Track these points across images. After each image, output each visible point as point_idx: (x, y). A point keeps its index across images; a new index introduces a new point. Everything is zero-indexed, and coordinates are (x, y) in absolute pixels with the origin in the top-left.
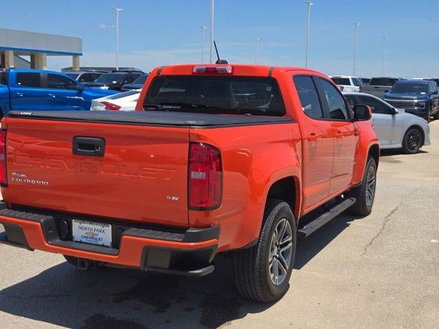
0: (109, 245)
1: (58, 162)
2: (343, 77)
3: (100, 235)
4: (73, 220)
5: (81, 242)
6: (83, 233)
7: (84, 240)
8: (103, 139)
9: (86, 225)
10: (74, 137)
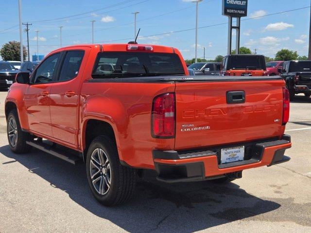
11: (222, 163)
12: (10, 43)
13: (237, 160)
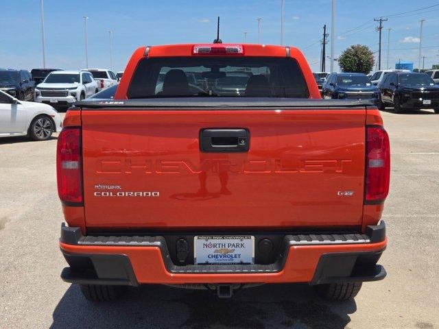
0: (251, 261)
1: (177, 165)
2: (100, 70)
3: (238, 251)
4: (196, 238)
5: (207, 263)
6: (212, 251)
7: (212, 261)
8: (247, 130)
9: (217, 241)
10: (202, 130)
11: (198, 262)
12: (353, 47)
13: (236, 260)
